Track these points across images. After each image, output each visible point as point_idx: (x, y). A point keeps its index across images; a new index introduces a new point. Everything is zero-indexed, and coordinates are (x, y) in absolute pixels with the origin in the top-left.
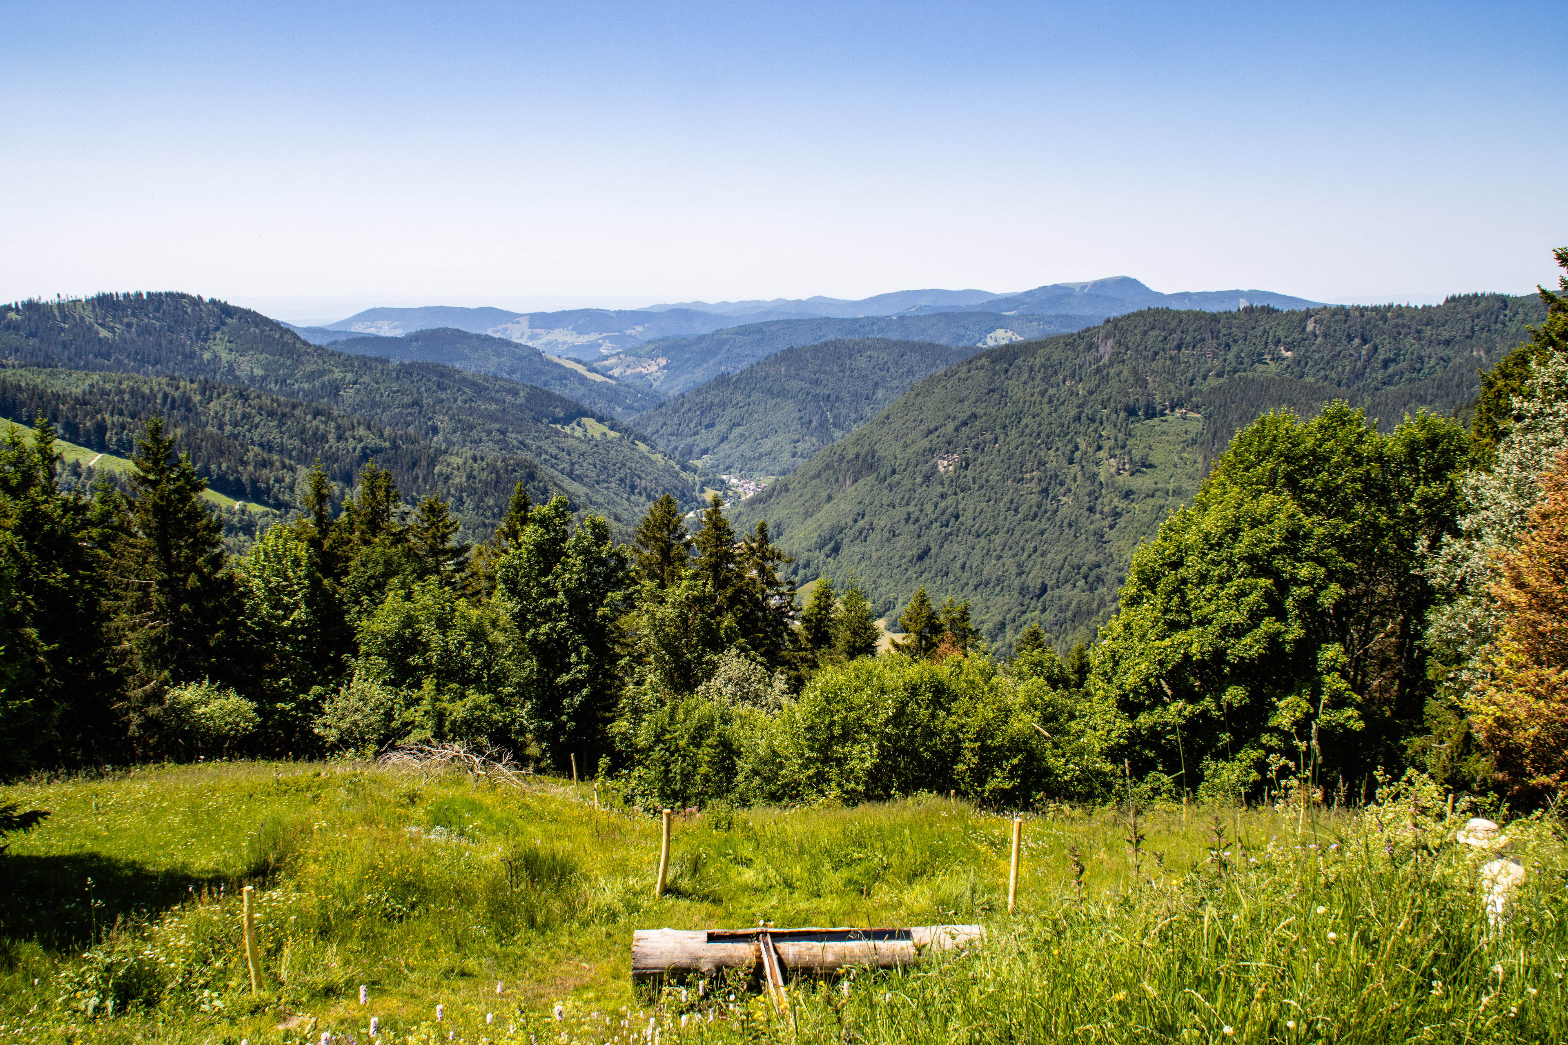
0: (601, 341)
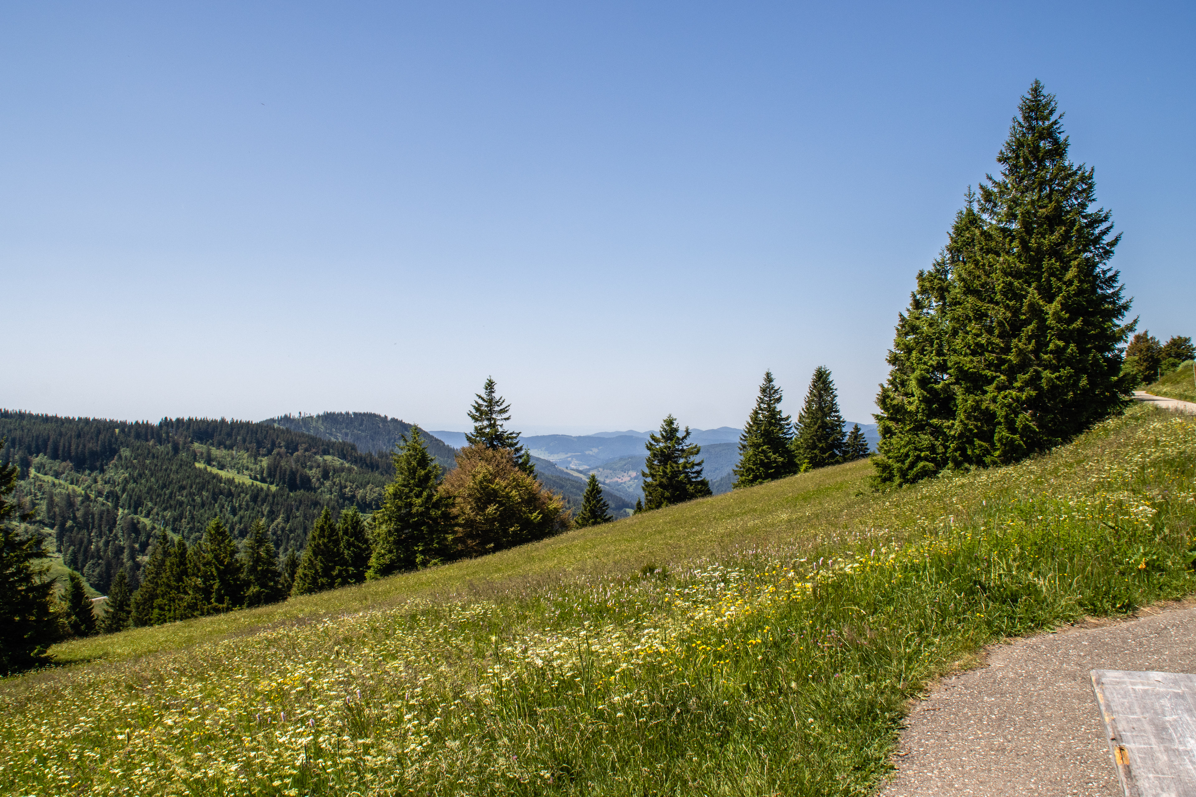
0: (569, 459)
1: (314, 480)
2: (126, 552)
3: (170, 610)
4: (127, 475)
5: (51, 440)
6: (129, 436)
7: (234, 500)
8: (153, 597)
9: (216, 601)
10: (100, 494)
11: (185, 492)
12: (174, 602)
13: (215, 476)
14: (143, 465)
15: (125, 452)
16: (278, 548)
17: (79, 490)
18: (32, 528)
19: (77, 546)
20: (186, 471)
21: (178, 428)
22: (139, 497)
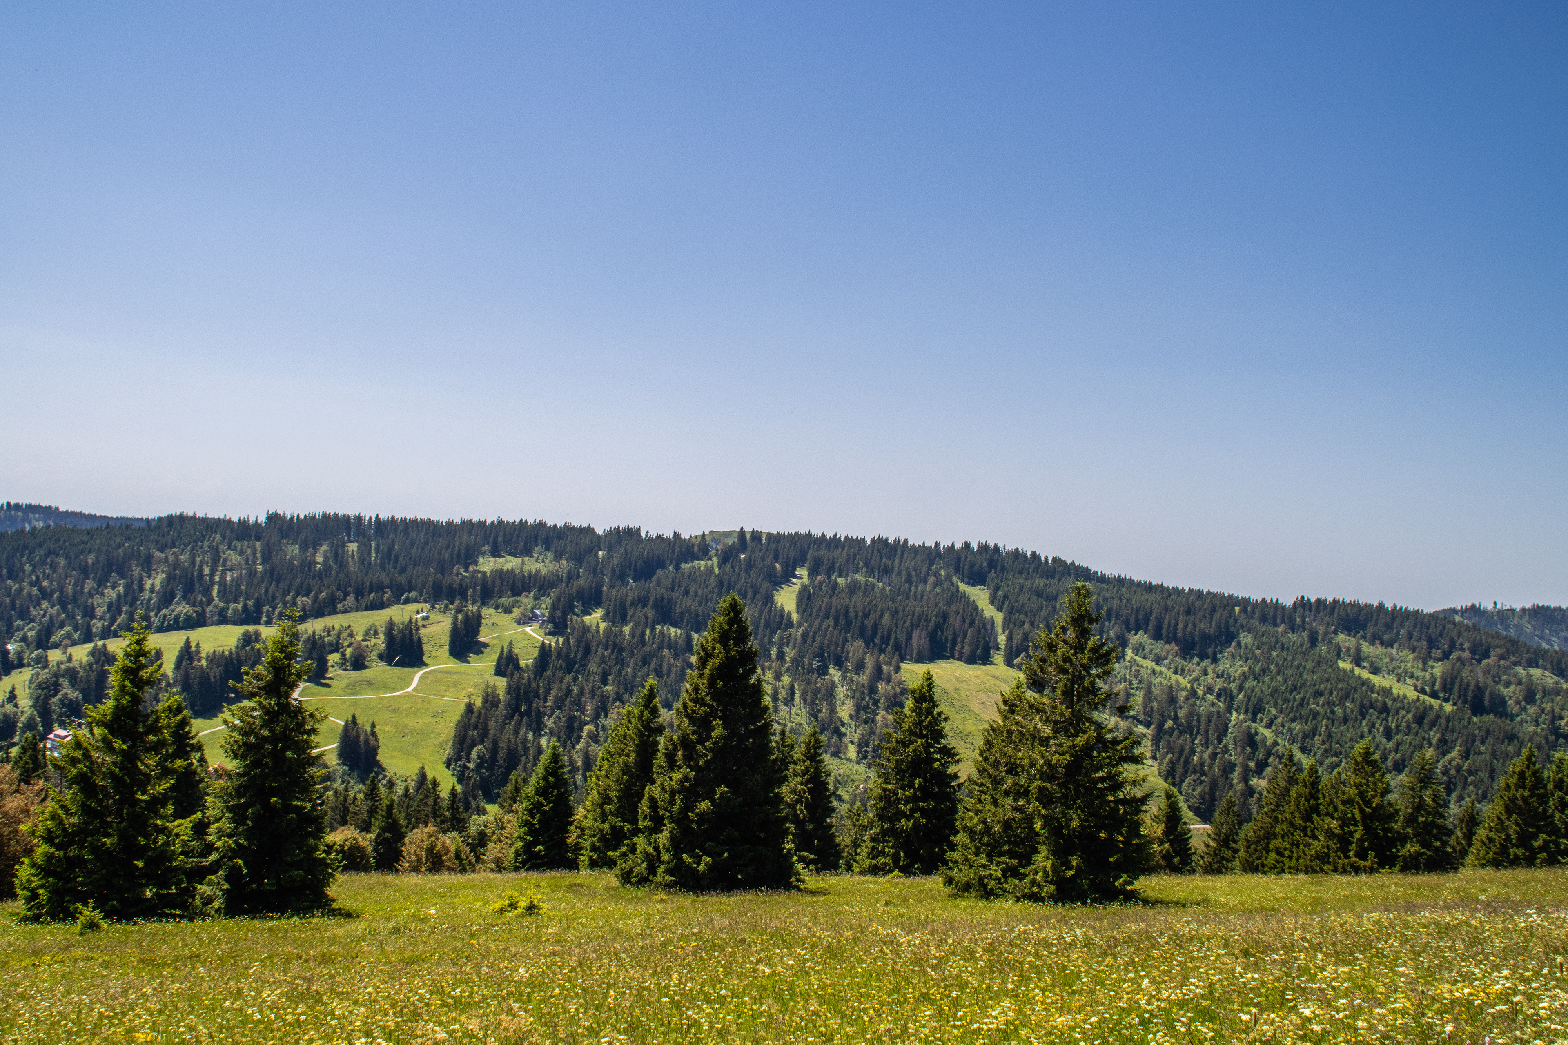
1: (1511, 703)
2: (1238, 770)
3: (1290, 858)
4: (1246, 669)
5: (1154, 615)
6: (1252, 617)
7: (1390, 719)
8: (1269, 835)
9: (1356, 856)
10: (1210, 690)
11: (1321, 700)
12: (1298, 847)
13: (1365, 683)
14: (1269, 658)
15: (1246, 638)
16: (1449, 795)
17: (1184, 682)
18: (1124, 724)
19: (1177, 755)
20: (1325, 670)
21: (1318, 611)
22: (1260, 700)
